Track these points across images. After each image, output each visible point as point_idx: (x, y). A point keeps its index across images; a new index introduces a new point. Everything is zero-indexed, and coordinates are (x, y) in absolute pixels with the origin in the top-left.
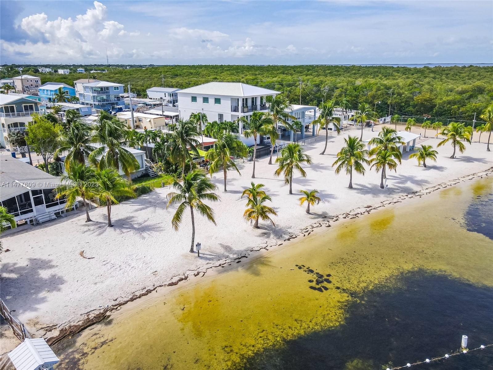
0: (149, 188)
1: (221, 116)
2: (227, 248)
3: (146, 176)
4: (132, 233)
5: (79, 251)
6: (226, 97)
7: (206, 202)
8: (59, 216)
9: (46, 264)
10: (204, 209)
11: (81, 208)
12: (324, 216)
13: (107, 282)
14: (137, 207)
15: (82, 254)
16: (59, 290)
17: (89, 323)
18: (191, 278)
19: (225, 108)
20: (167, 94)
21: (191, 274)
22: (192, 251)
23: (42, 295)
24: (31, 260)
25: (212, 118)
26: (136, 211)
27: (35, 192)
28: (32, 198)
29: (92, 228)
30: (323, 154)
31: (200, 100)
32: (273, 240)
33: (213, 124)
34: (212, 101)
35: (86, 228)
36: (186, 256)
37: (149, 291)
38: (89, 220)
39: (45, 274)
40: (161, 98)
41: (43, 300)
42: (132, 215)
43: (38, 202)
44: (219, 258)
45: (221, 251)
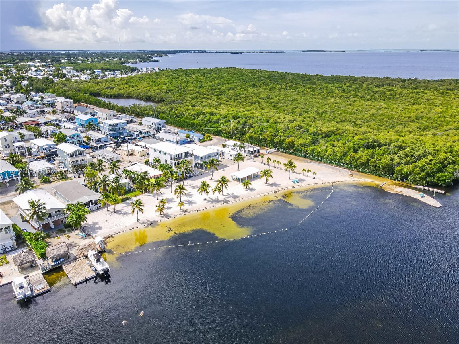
0: (130, 198)
1: (166, 161)
2: (148, 221)
3: (130, 191)
4: (121, 215)
5: (105, 221)
6: (168, 153)
7: (141, 207)
8: (98, 208)
9: (97, 223)
10: (141, 210)
11: (105, 205)
12: (186, 211)
13: (113, 229)
14: (124, 205)
15: (106, 221)
16: (101, 230)
17: (109, 237)
18: (136, 228)
19: (167, 157)
20: (153, 124)
21: (135, 228)
22: (138, 221)
23: (97, 231)
24: (93, 222)
25: (163, 162)
26: (124, 207)
27: (91, 201)
28: (90, 203)
29: (109, 213)
30: (211, 179)
31: (158, 152)
32: (164, 219)
33: (161, 165)
34: (162, 153)
35: (107, 213)
36: (135, 223)
37: (124, 231)
38: (108, 210)
39: (97, 226)
40: (150, 126)
41: (98, 232)
42: (122, 209)
43: (92, 204)
44: (145, 223)
45: (146, 221)
